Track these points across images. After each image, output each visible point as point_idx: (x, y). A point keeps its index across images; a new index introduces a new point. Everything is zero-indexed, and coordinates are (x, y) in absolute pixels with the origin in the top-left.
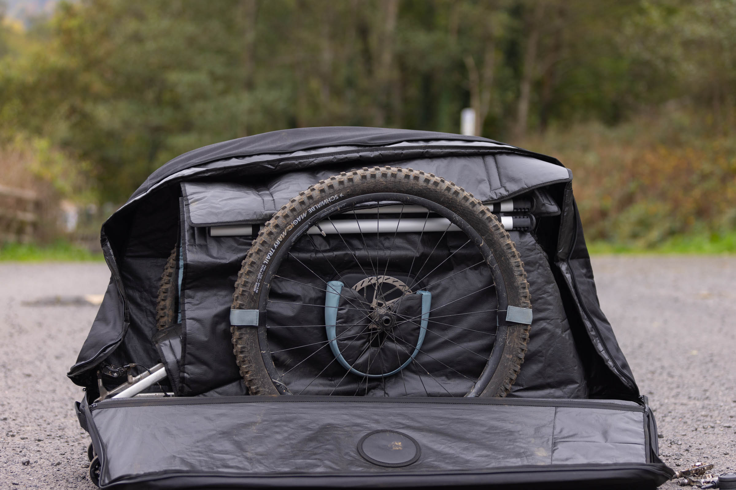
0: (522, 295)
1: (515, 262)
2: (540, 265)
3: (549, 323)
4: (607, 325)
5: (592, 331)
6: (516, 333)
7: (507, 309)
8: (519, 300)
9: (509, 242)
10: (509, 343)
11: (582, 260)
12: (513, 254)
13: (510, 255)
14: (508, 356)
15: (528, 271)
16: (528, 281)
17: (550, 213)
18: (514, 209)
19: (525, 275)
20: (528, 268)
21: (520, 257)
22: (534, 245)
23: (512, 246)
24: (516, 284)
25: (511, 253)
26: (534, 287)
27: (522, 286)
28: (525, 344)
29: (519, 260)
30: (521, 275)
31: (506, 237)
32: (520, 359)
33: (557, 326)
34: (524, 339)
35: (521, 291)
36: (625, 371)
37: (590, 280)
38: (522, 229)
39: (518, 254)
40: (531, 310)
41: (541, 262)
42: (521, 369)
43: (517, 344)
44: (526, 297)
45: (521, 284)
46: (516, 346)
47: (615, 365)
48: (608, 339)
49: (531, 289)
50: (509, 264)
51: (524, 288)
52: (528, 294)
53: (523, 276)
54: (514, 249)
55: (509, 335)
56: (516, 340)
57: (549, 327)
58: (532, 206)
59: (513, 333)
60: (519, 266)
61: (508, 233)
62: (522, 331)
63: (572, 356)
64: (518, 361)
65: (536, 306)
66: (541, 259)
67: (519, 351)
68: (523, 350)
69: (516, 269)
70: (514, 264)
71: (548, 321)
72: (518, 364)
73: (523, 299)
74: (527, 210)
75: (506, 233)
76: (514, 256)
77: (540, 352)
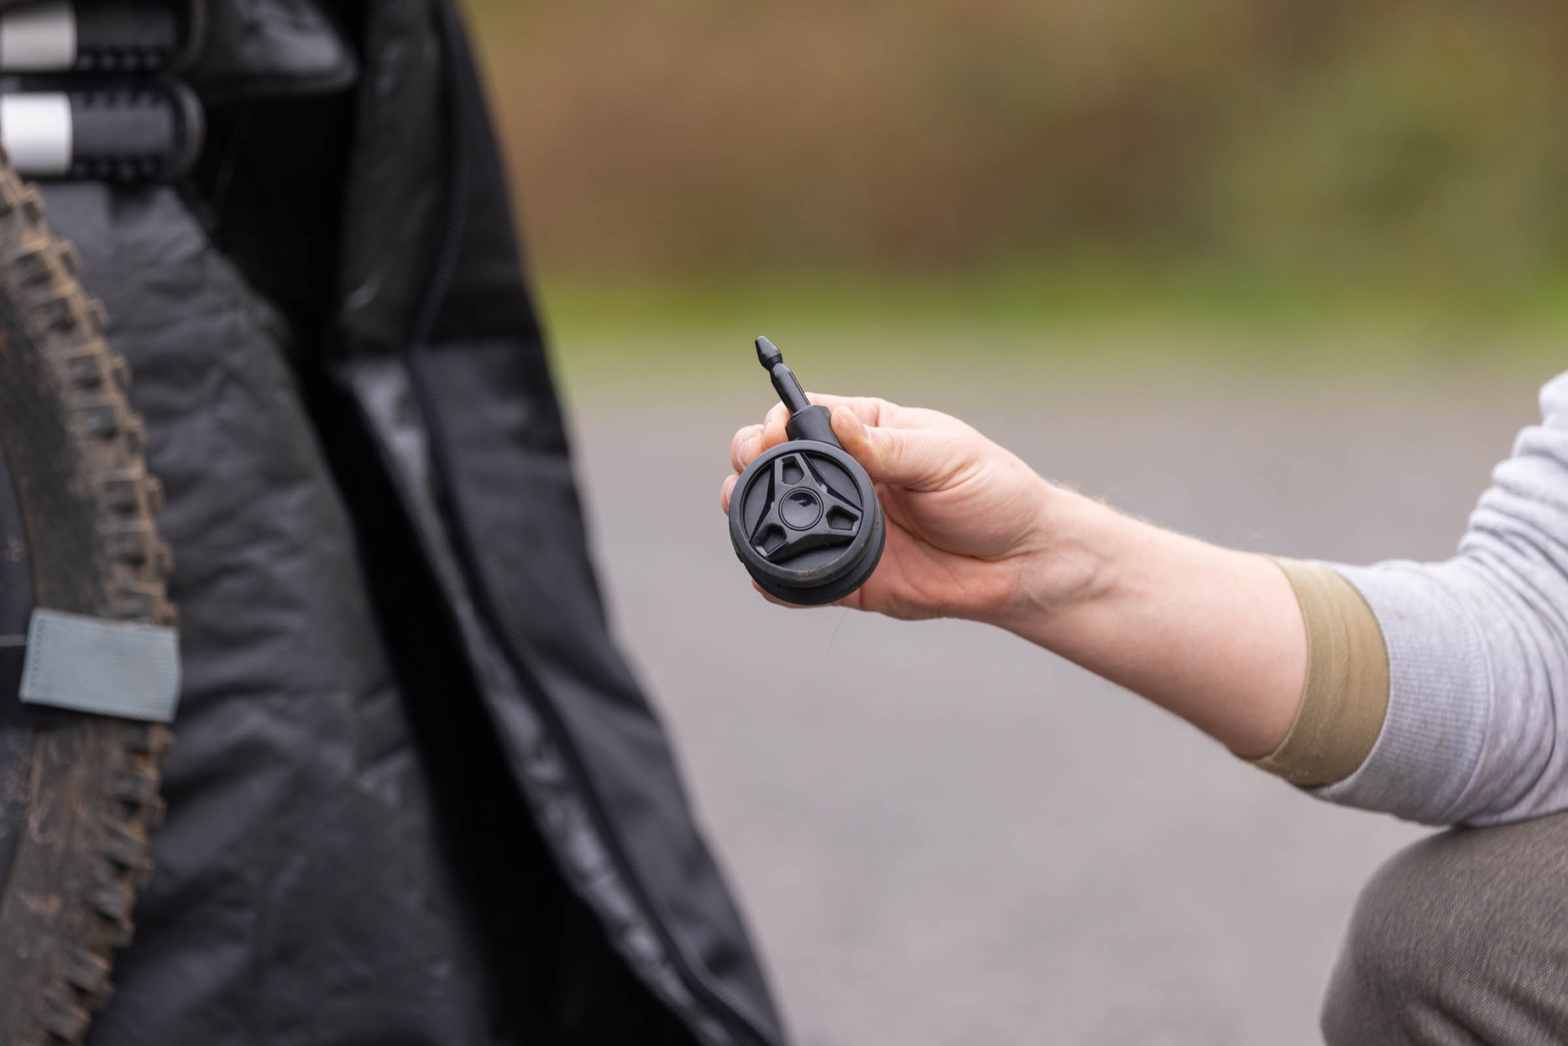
0: (113, 549)
1: (74, 362)
2: (233, 377)
3: (279, 714)
4: (632, 725)
5: (539, 755)
6: (80, 772)
7: (25, 629)
8: (97, 577)
9: (36, 241)
10: (43, 828)
11: (498, 354)
12: (57, 313)
13: (41, 322)
14: (34, 904)
15: (157, 415)
16: (151, 470)
17: (287, 77)
18: (82, 49)
19: (132, 436)
20: (156, 393)
21: (109, 332)
22: (196, 260)
23: (53, 263)
24: (77, 487)
25: (48, 306)
26: (193, 507)
27: (117, 497)
28: (134, 832)
29: (97, 346)
30: (109, 434)
31: (19, 217)
32: (107, 919)
33: (329, 730)
34: (131, 806)
35: (110, 525)
36: (731, 993)
37: (547, 467)
38: (127, 172)
39: (93, 315)
40: (166, 641)
41: (237, 359)
42: (116, 976)
43: (89, 834)
44: (136, 561)
45: (111, 486)
46: (81, 845)
47: (672, 954)
48: (636, 803)
49: (177, 516)
50: (36, 369)
51: (128, 509)
52: (154, 546)
53: (121, 443)
54: (67, 287)
55: (44, 784)
56: (83, 813)
57: (282, 734)
58: (183, 34)
59: (64, 769)
60: (92, 383)
61: (32, 194)
62: (116, 755)
63: (413, 900)
64: (98, 934)
65: (208, 611)
66: (233, 340)
67: (102, 873)
68: (120, 868)
69: (75, 399)
70: (65, 374)
71: (277, 701)
72: (95, 949)
73: (121, 575)
74: (152, 61)
75: (18, 194)
76: (66, 325)
77: (227, 877)
